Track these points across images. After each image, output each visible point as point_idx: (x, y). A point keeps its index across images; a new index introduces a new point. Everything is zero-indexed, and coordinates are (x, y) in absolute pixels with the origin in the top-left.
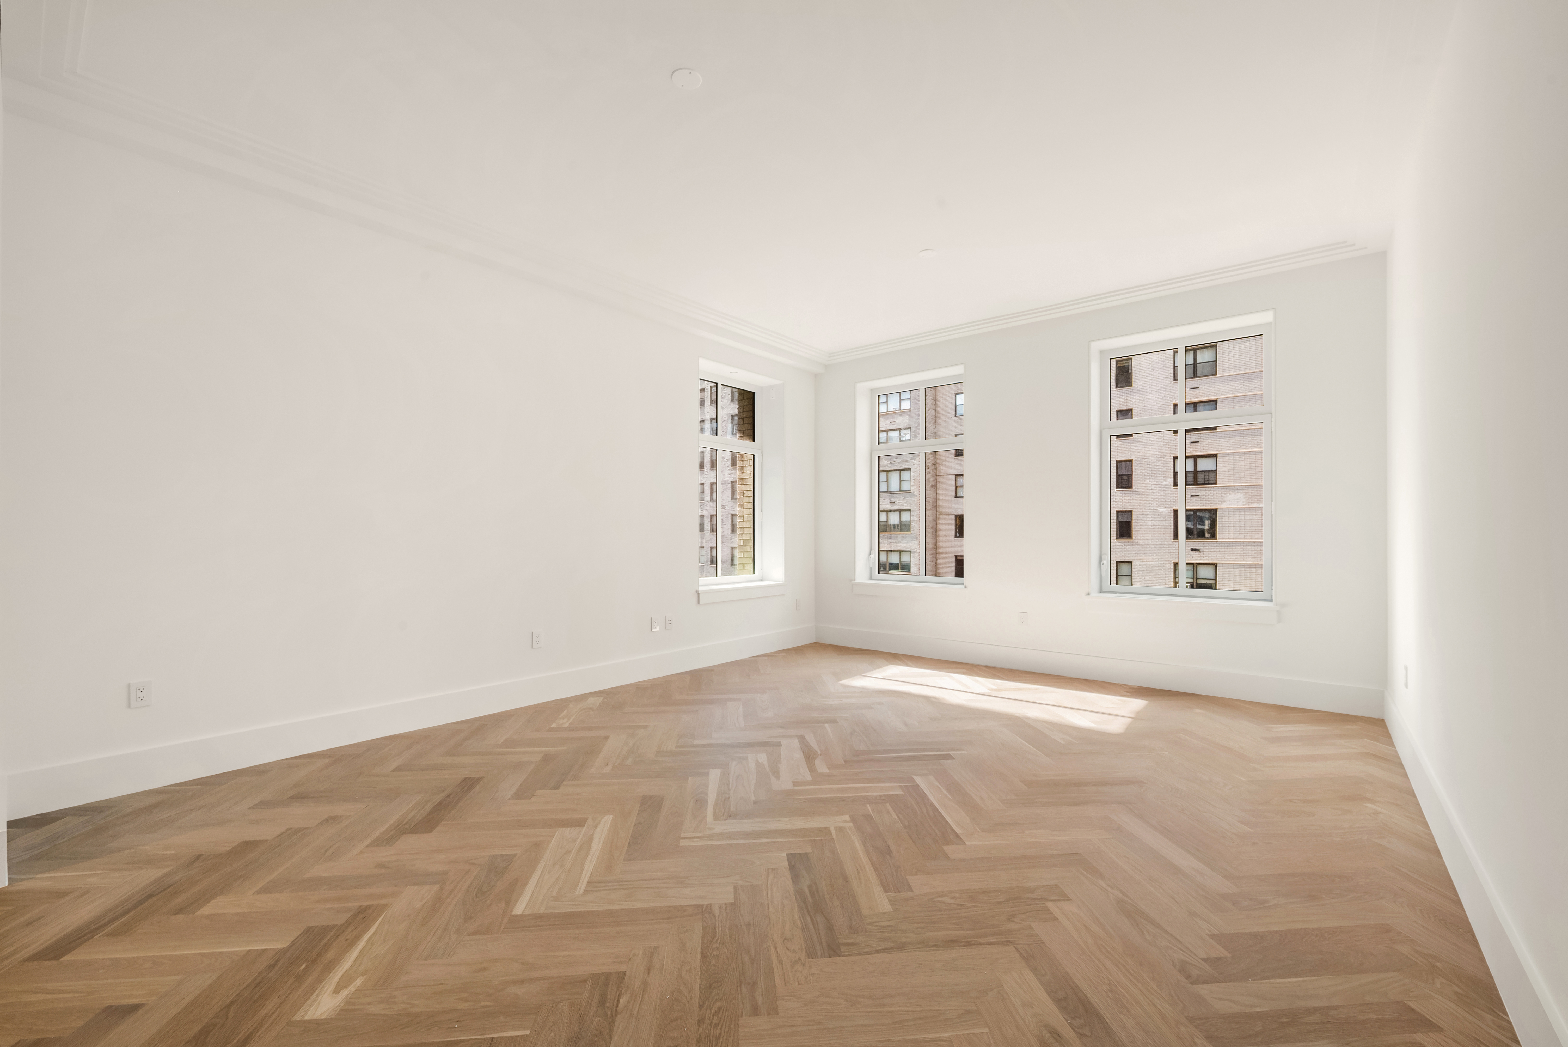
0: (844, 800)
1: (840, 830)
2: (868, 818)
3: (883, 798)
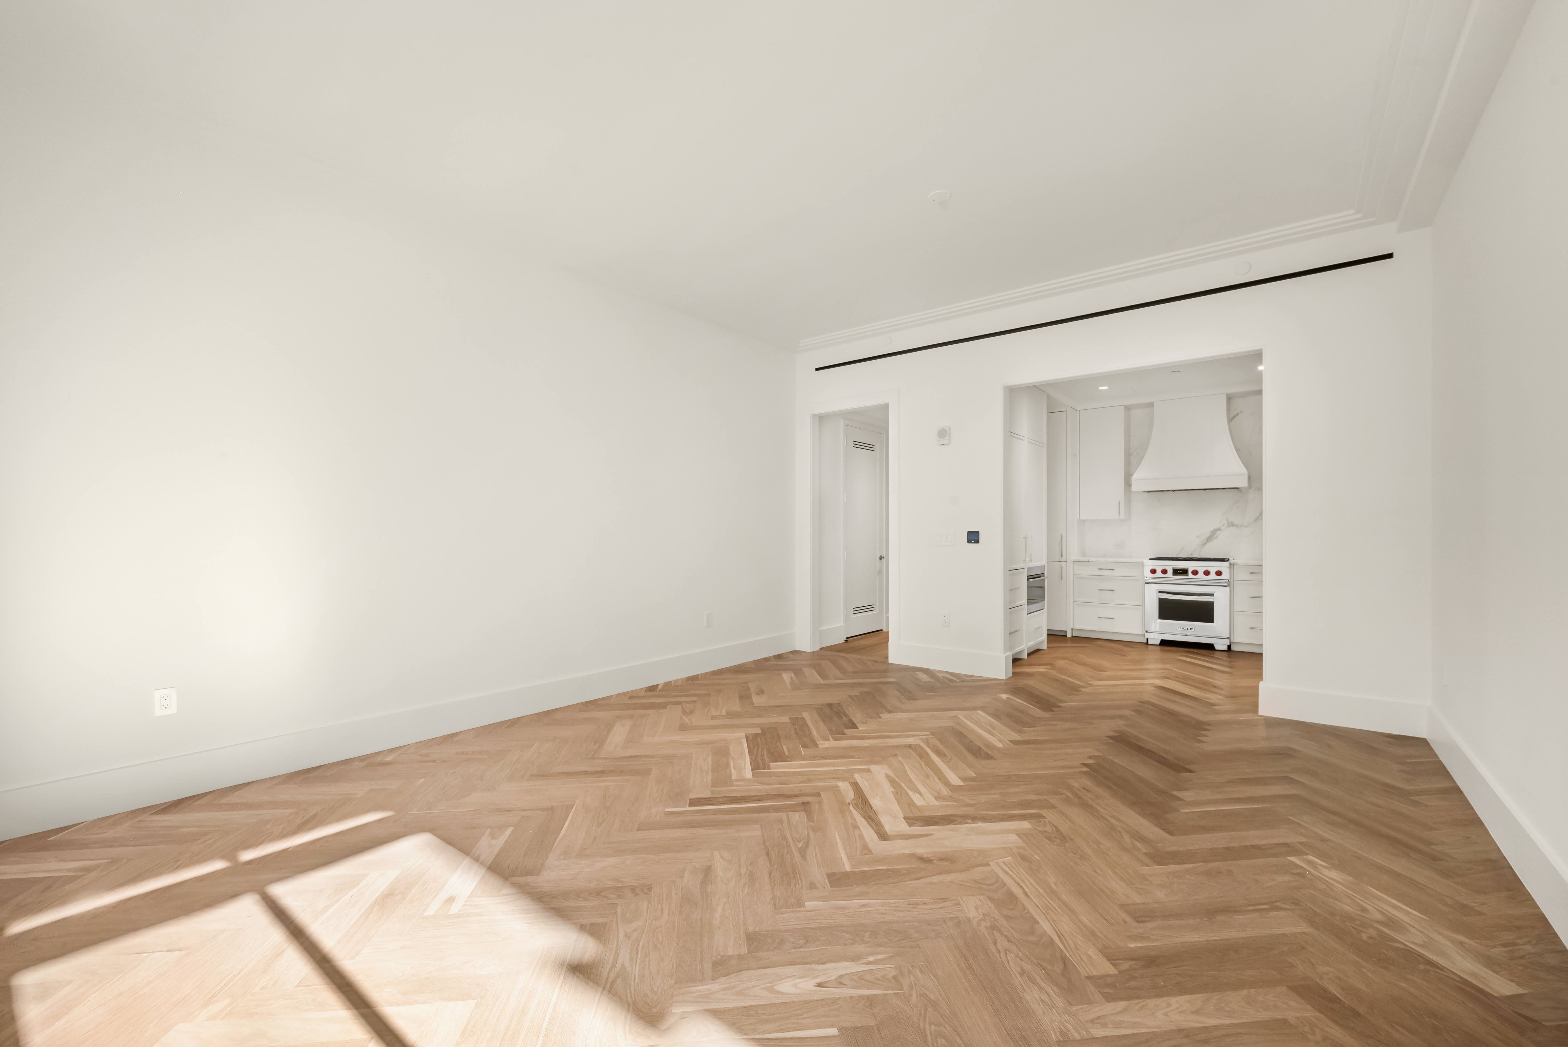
0: (823, 757)
1: (827, 740)
2: (805, 746)
3: (789, 759)
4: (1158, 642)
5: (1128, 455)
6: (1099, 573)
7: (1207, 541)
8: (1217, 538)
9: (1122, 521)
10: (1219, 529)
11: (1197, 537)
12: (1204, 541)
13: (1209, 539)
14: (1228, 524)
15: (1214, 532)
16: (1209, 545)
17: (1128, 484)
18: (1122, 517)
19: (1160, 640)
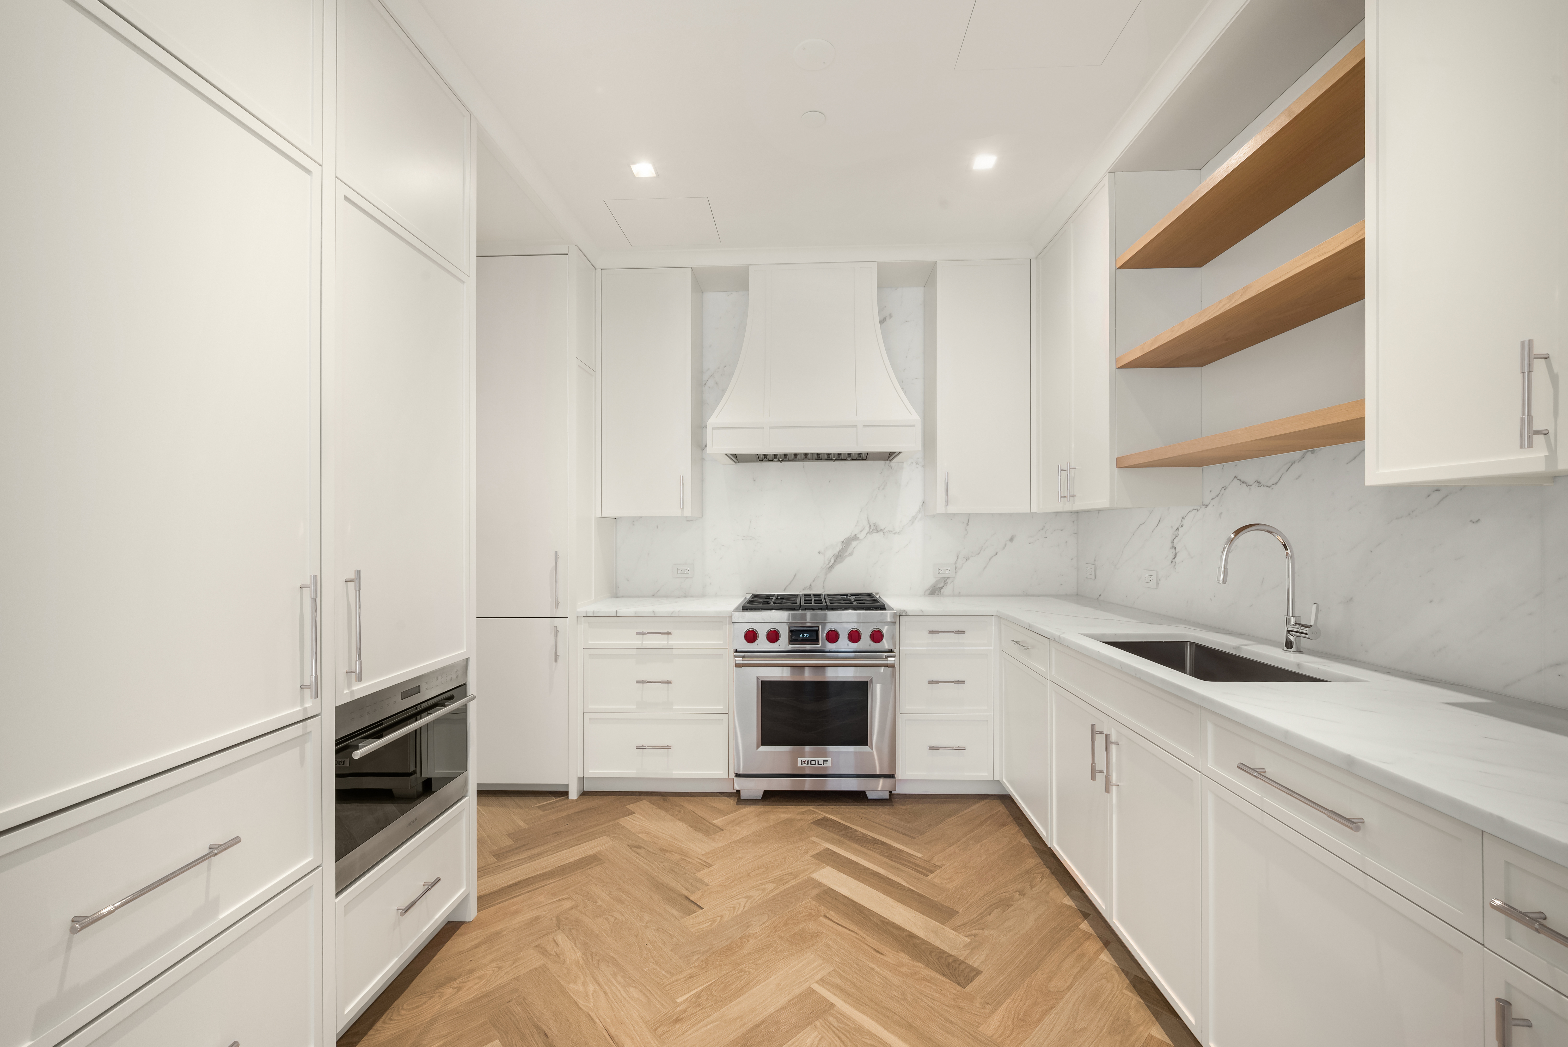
4: (760, 795)
5: (700, 384)
6: (638, 641)
7: (835, 562)
8: (851, 554)
9: (689, 520)
10: (855, 538)
11: (819, 553)
12: (830, 561)
13: (839, 557)
14: (870, 527)
15: (847, 543)
16: (839, 568)
17: (699, 444)
18: (688, 512)
19: (762, 792)
